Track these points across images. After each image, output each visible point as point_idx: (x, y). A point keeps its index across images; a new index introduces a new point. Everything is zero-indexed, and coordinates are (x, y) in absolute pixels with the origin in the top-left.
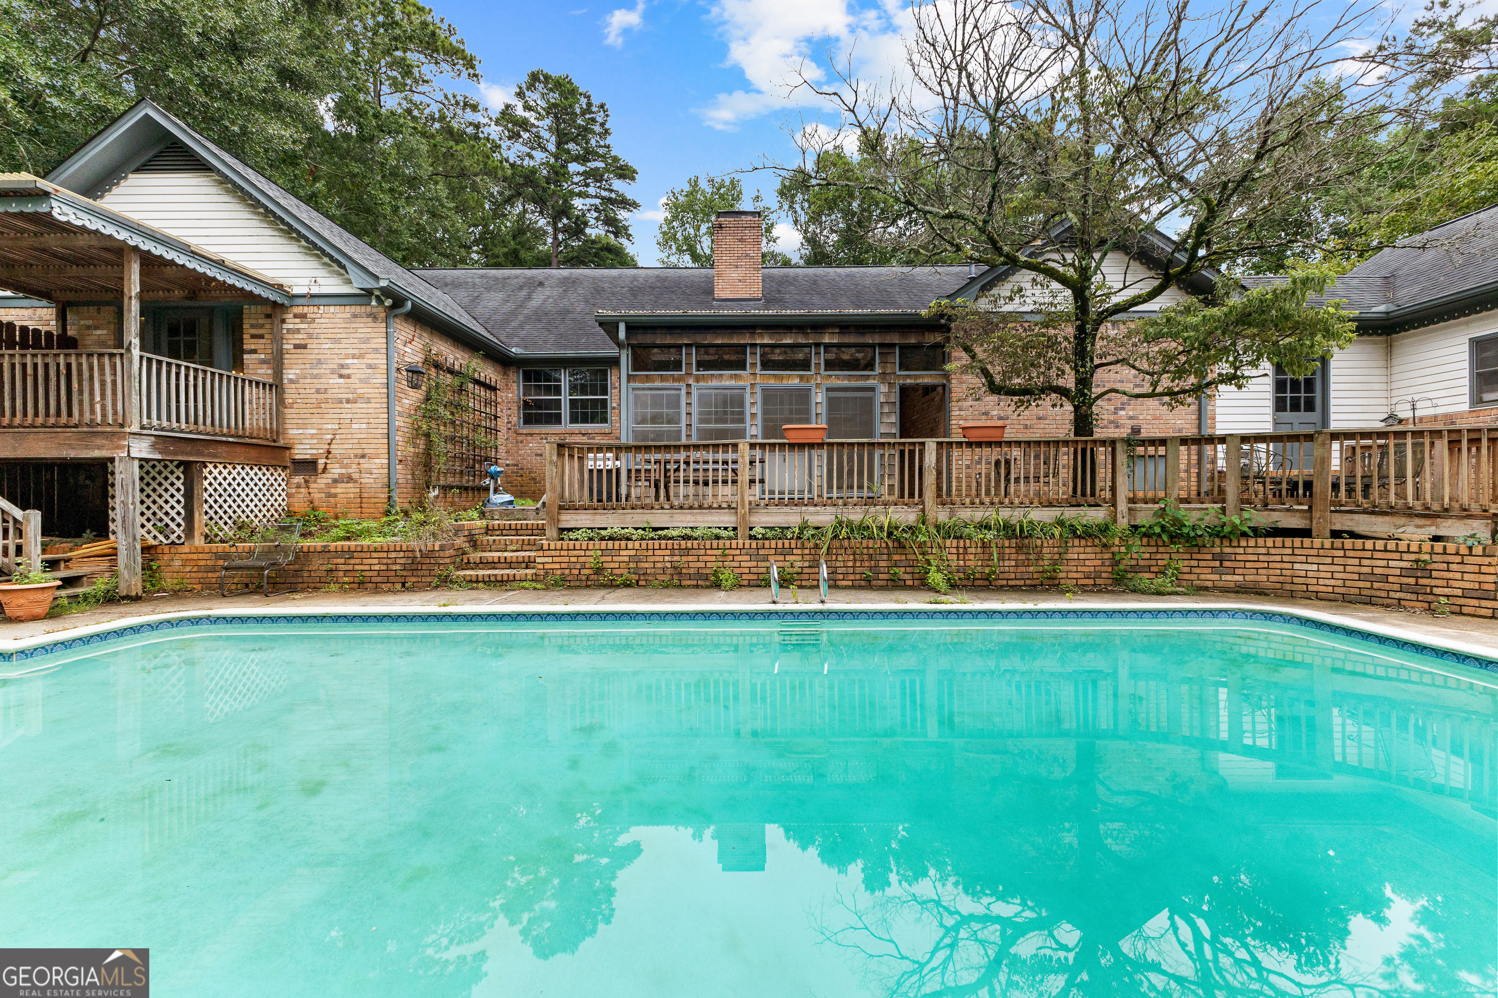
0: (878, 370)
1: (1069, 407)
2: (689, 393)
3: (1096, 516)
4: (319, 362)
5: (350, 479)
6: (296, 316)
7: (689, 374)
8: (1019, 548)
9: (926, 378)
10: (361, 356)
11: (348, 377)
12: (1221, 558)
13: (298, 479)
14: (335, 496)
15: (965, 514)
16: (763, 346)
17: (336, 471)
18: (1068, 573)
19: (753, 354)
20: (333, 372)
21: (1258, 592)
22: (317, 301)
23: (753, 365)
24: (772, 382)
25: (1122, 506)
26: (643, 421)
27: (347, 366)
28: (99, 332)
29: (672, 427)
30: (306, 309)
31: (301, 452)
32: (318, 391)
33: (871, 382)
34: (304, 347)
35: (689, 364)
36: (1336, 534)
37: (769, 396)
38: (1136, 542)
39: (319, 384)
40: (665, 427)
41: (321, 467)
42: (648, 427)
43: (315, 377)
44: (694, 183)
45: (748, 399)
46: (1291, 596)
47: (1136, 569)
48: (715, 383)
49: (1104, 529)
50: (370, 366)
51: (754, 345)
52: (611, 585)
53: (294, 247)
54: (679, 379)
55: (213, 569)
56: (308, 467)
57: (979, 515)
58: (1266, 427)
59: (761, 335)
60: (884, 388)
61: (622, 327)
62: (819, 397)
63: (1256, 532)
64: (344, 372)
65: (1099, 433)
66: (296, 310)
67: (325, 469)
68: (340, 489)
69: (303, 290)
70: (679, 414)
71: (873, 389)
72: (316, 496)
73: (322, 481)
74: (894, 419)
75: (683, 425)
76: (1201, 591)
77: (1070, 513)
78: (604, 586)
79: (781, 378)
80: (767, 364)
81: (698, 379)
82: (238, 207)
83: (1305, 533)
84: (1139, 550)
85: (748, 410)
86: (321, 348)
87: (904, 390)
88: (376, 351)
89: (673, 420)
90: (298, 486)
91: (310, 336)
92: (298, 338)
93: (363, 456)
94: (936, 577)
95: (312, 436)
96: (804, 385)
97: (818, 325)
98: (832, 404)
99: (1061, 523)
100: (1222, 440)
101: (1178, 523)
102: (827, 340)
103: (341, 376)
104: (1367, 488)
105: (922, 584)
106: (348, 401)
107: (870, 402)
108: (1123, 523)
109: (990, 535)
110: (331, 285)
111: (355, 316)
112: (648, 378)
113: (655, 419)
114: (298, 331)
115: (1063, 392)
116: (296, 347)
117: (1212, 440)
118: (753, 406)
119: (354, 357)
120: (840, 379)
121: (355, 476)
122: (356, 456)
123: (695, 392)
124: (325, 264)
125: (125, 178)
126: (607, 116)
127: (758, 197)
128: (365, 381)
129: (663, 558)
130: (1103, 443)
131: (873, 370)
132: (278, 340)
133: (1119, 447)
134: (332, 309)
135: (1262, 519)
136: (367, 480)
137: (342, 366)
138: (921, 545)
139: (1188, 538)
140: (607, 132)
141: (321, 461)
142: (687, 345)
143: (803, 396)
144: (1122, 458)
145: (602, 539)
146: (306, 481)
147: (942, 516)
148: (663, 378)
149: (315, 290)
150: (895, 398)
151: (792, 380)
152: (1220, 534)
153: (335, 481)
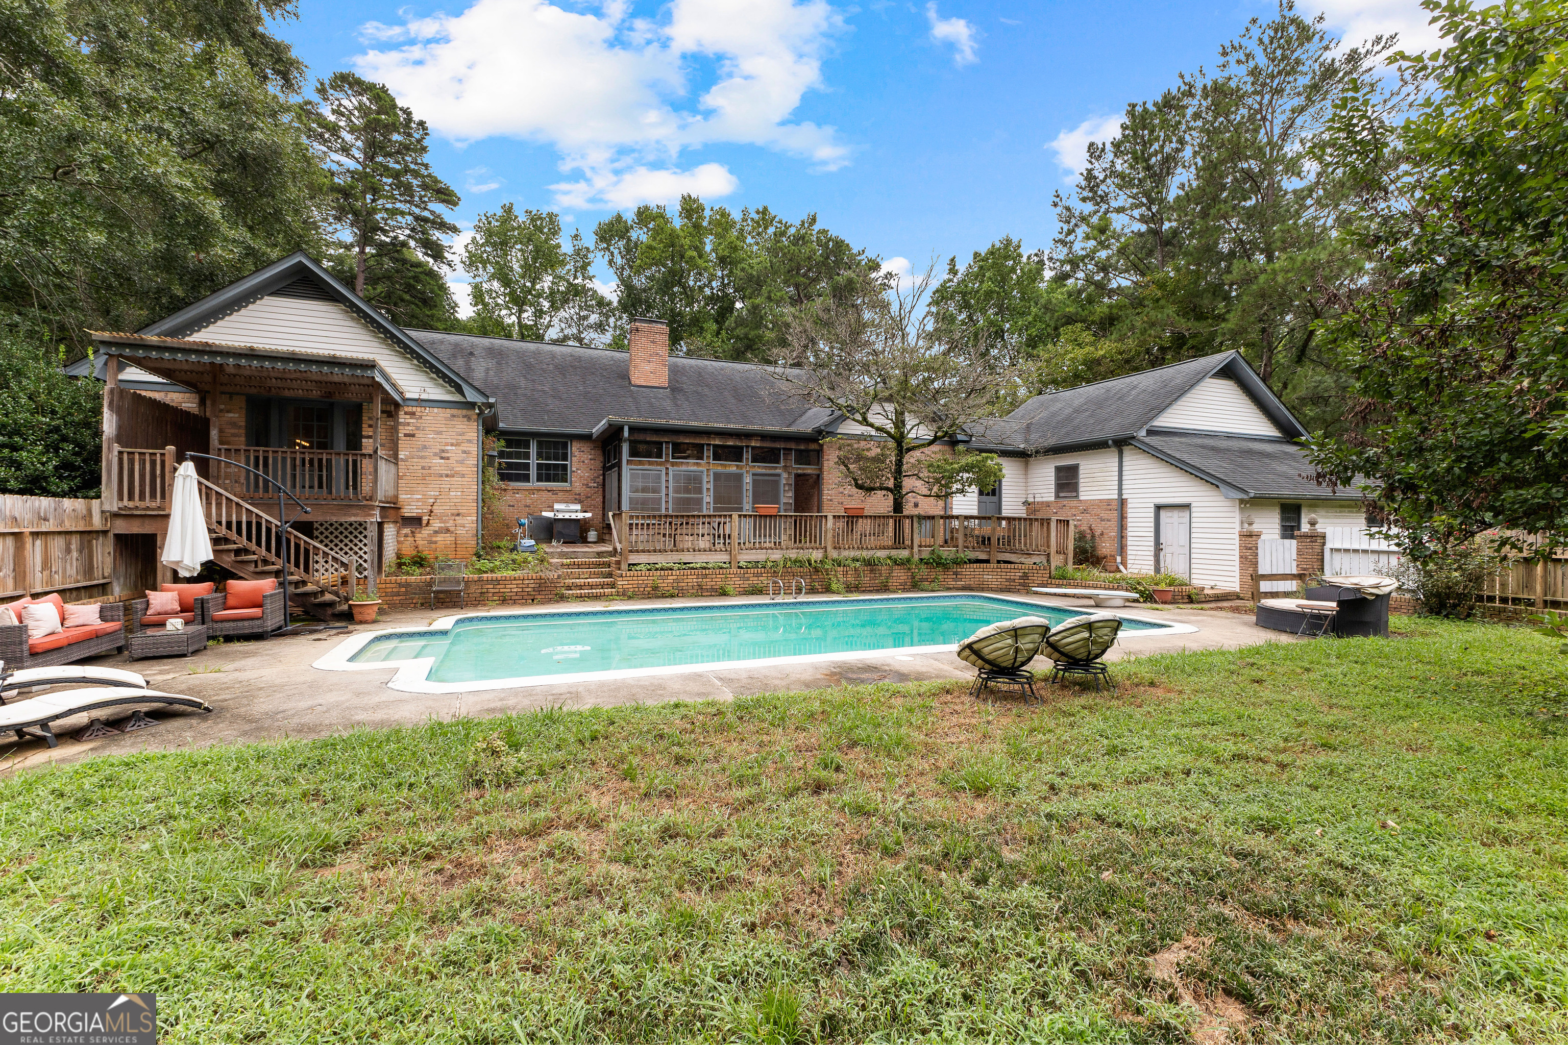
0: (782, 464)
1: (891, 497)
2: (667, 474)
3: (904, 554)
4: (425, 447)
5: (448, 531)
6: (406, 413)
7: (667, 461)
8: (871, 571)
9: (810, 470)
10: (457, 445)
11: (448, 458)
12: (956, 574)
13: (406, 531)
14: (436, 542)
15: (845, 553)
16: (715, 446)
17: (436, 524)
18: (893, 583)
19: (708, 450)
20: (435, 454)
21: (971, 589)
22: (424, 404)
23: (708, 457)
24: (720, 469)
25: (916, 549)
26: (637, 491)
27: (447, 451)
28: (231, 415)
29: (656, 495)
30: (414, 409)
31: (409, 511)
32: (423, 468)
33: (778, 471)
34: (413, 436)
35: (667, 455)
36: (999, 562)
37: (717, 476)
38: (923, 567)
39: (424, 463)
40: (651, 495)
41: (424, 522)
42: (640, 495)
43: (422, 457)
44: (508, 210)
45: (705, 479)
46: (983, 590)
47: (922, 580)
48: (684, 468)
49: (908, 560)
50: (464, 452)
51: (709, 445)
52: (663, 596)
53: (407, 364)
54: (661, 464)
55: (398, 594)
56: (416, 521)
57: (852, 554)
58: (975, 512)
59: (714, 439)
60: (785, 475)
61: (626, 429)
62: (748, 479)
63: (971, 561)
64: (444, 455)
65: (905, 513)
66: (406, 409)
67: (428, 524)
68: (439, 538)
69: (416, 396)
70: (660, 487)
71: (779, 475)
72: (420, 543)
73: (426, 532)
74: (791, 494)
75: (663, 494)
76: (949, 589)
77: (894, 553)
78: (659, 597)
79: (725, 466)
80: (716, 457)
81: (673, 464)
82: (361, 331)
83: (987, 561)
84: (924, 571)
85: (705, 486)
86: (428, 437)
87: (798, 476)
88: (469, 441)
89: (656, 490)
90: (406, 536)
91: (418, 428)
92: (409, 429)
93: (458, 515)
94: (834, 586)
95: (418, 500)
96: (739, 471)
97: (749, 435)
98: (755, 482)
99: (890, 558)
100: (957, 517)
101: (940, 558)
102: (753, 444)
103: (442, 458)
104: (1009, 542)
105: (828, 590)
106: (447, 476)
107: (777, 483)
108: (916, 557)
109: (858, 564)
110: (436, 392)
111: (453, 416)
112: (641, 463)
113: (644, 490)
114: (408, 424)
115: (887, 489)
116: (406, 435)
117: (953, 517)
118: (708, 483)
119: (452, 445)
120: (760, 468)
121: (452, 529)
122: (453, 515)
123: (671, 473)
124: (432, 378)
125: (261, 299)
126: (426, 134)
127: (576, 236)
128: (461, 462)
129: (692, 580)
130: (908, 517)
131: (778, 462)
132: (394, 430)
133: (915, 520)
134: (436, 410)
135: (972, 555)
136: (461, 531)
137: (443, 451)
138: (827, 570)
139: (944, 565)
140: (424, 149)
141: (425, 518)
142: (667, 443)
143: (738, 477)
144: (916, 525)
145: (657, 569)
146: (412, 532)
147: (834, 554)
148: (650, 463)
149: (424, 396)
150: (792, 481)
151: (732, 468)
152: (958, 562)
153: (436, 532)
